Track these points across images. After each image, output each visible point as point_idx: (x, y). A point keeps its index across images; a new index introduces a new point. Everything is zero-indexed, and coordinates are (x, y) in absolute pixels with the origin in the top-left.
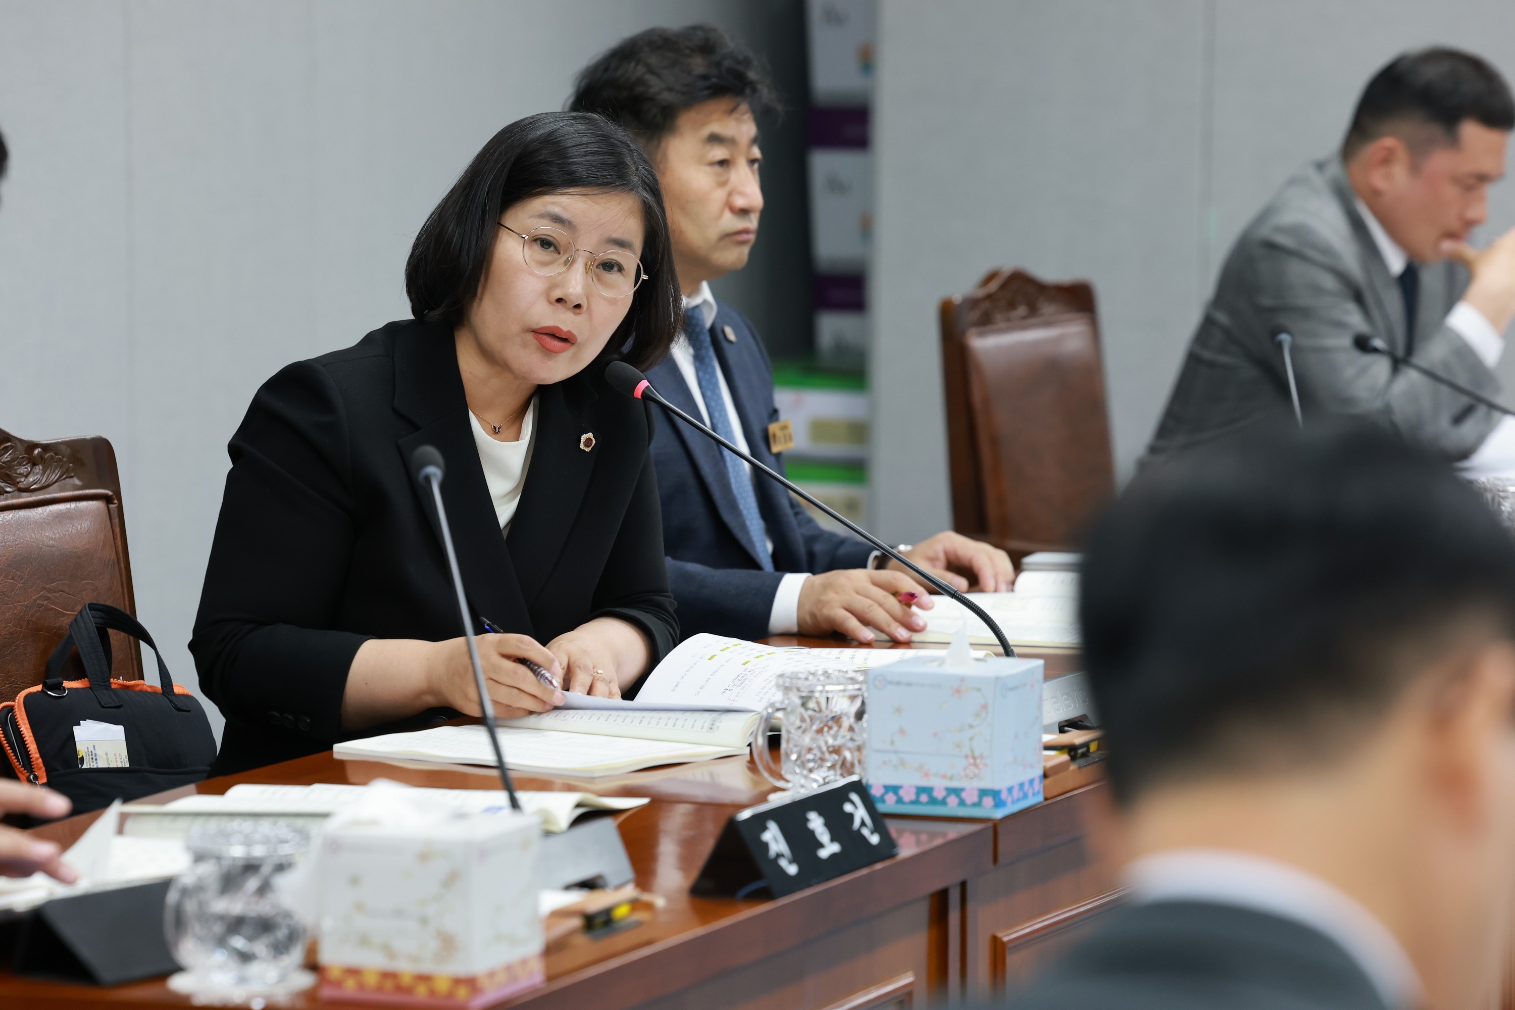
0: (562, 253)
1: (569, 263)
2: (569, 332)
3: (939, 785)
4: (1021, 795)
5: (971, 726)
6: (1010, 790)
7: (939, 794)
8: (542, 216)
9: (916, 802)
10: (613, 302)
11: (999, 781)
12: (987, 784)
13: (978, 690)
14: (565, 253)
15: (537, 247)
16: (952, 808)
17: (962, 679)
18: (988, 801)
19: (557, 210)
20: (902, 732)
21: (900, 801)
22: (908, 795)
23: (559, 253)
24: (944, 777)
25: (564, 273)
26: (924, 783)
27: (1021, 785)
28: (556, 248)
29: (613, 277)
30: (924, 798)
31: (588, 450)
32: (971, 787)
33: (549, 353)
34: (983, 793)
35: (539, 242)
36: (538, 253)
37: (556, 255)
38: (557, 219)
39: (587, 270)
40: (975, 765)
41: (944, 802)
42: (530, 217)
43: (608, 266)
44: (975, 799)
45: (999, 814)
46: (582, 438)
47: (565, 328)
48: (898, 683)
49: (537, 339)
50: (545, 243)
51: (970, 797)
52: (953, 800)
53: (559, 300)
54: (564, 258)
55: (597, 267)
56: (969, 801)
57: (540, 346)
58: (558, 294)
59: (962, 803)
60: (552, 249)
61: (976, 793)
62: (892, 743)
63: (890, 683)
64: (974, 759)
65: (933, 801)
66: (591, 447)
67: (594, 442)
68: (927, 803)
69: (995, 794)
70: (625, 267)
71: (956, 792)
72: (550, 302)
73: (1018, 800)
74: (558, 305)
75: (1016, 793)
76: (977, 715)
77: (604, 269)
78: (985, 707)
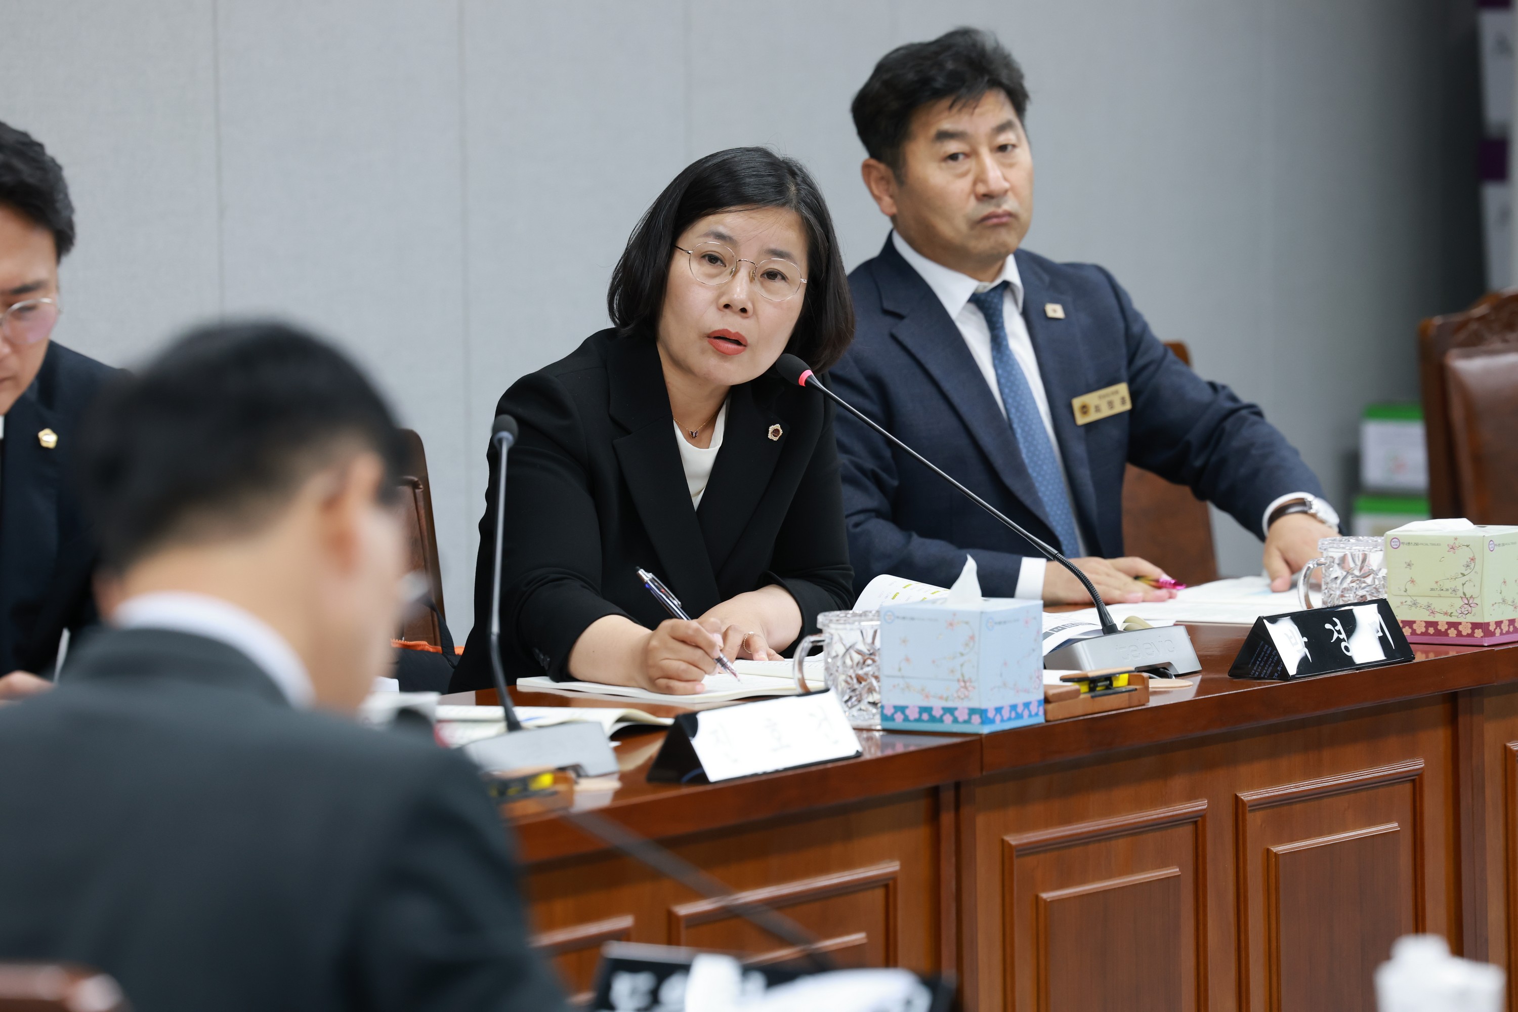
0: (727, 265)
1: (734, 274)
2: (737, 333)
3: (937, 705)
4: (1013, 715)
5: (962, 654)
6: (998, 710)
7: (937, 713)
8: (707, 235)
9: (919, 720)
10: (778, 305)
11: (988, 703)
12: (975, 704)
13: (967, 623)
14: (730, 264)
15: (705, 262)
16: (948, 725)
17: (954, 614)
18: (976, 719)
19: (721, 229)
20: (907, 660)
21: (906, 719)
22: (913, 714)
23: (725, 266)
24: (941, 698)
25: (726, 283)
26: (925, 703)
27: (1014, 707)
28: (722, 262)
29: (778, 284)
30: (925, 716)
31: (775, 439)
32: (962, 706)
33: (724, 355)
34: (972, 711)
35: (707, 258)
36: (708, 268)
37: (723, 268)
38: (720, 236)
39: (752, 279)
40: (966, 687)
41: (941, 720)
42: (698, 237)
43: (772, 275)
44: (966, 717)
45: (986, 730)
46: (770, 429)
47: (733, 330)
48: (904, 618)
49: (711, 344)
50: (713, 259)
51: (962, 716)
52: (948, 718)
53: (727, 306)
54: (729, 270)
55: (762, 275)
56: (961, 719)
57: (715, 350)
58: (724, 300)
59: (955, 720)
60: (719, 263)
61: (966, 711)
62: (900, 670)
63: (898, 617)
64: (965, 682)
65: (933, 719)
66: (778, 437)
67: (781, 432)
68: (928, 721)
69: (982, 713)
70: (788, 275)
71: (950, 711)
72: (719, 309)
73: (1010, 719)
74: (727, 311)
75: (1006, 714)
76: (967, 645)
77: (770, 278)
78: (972, 638)
